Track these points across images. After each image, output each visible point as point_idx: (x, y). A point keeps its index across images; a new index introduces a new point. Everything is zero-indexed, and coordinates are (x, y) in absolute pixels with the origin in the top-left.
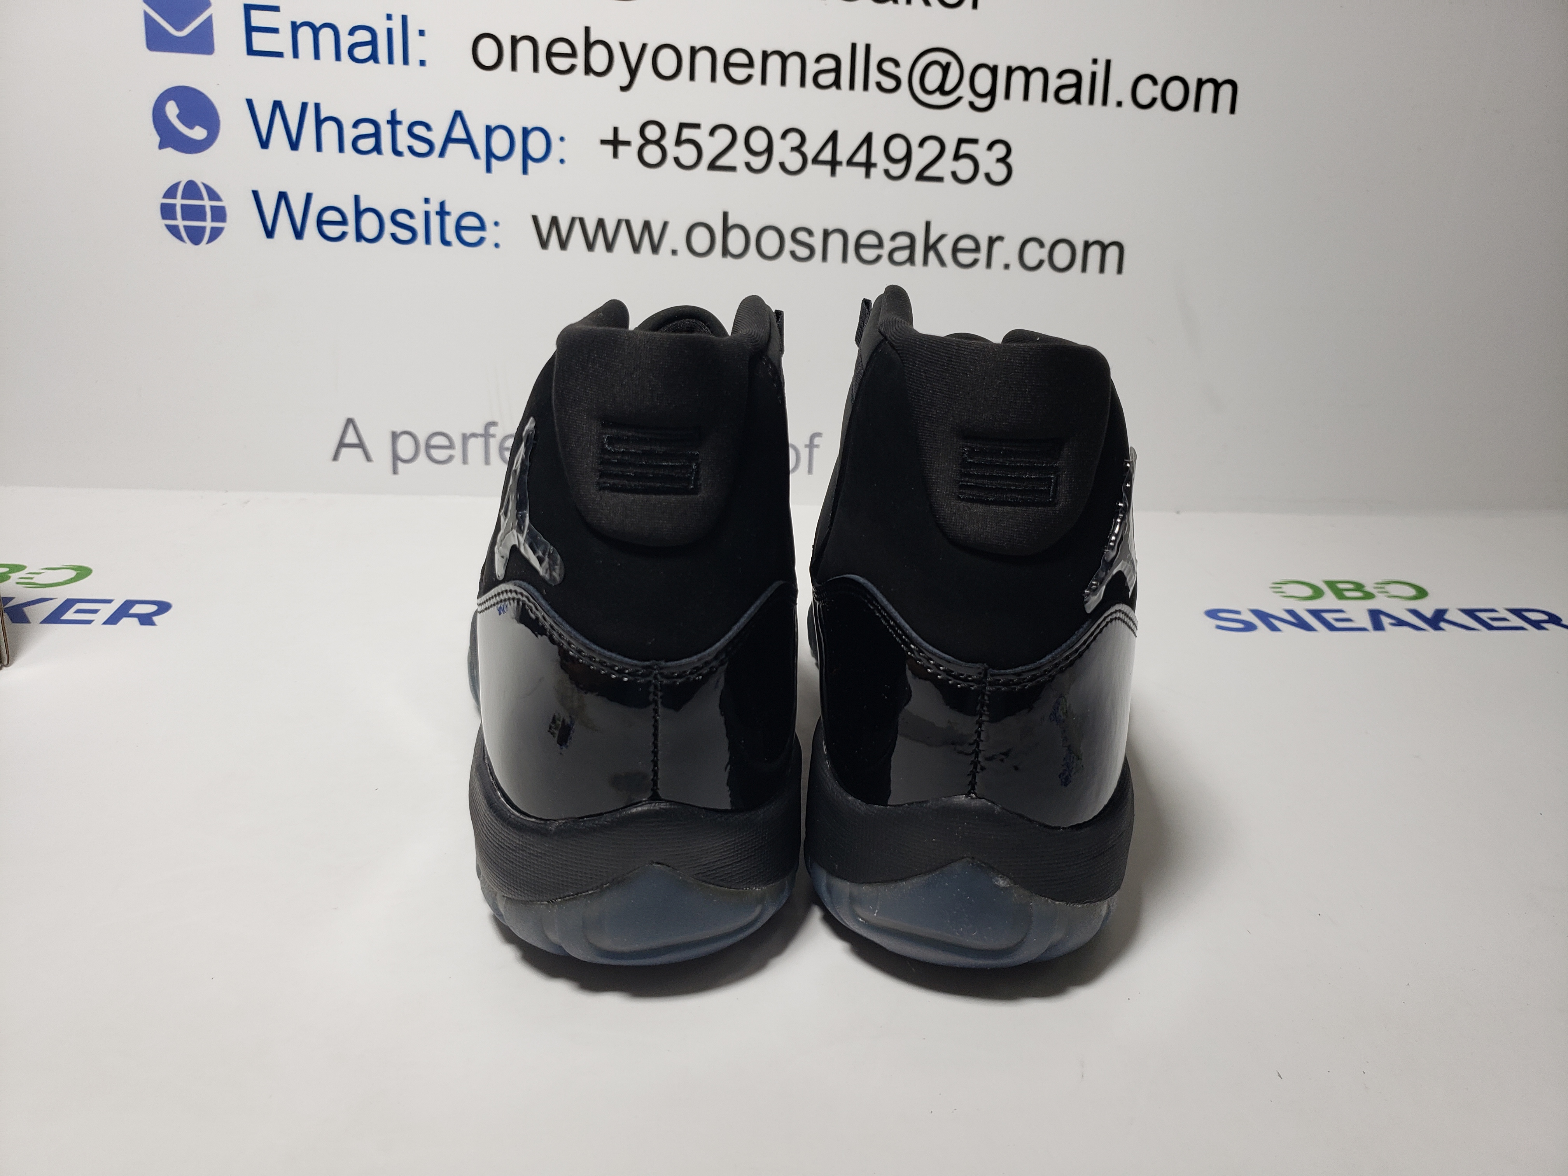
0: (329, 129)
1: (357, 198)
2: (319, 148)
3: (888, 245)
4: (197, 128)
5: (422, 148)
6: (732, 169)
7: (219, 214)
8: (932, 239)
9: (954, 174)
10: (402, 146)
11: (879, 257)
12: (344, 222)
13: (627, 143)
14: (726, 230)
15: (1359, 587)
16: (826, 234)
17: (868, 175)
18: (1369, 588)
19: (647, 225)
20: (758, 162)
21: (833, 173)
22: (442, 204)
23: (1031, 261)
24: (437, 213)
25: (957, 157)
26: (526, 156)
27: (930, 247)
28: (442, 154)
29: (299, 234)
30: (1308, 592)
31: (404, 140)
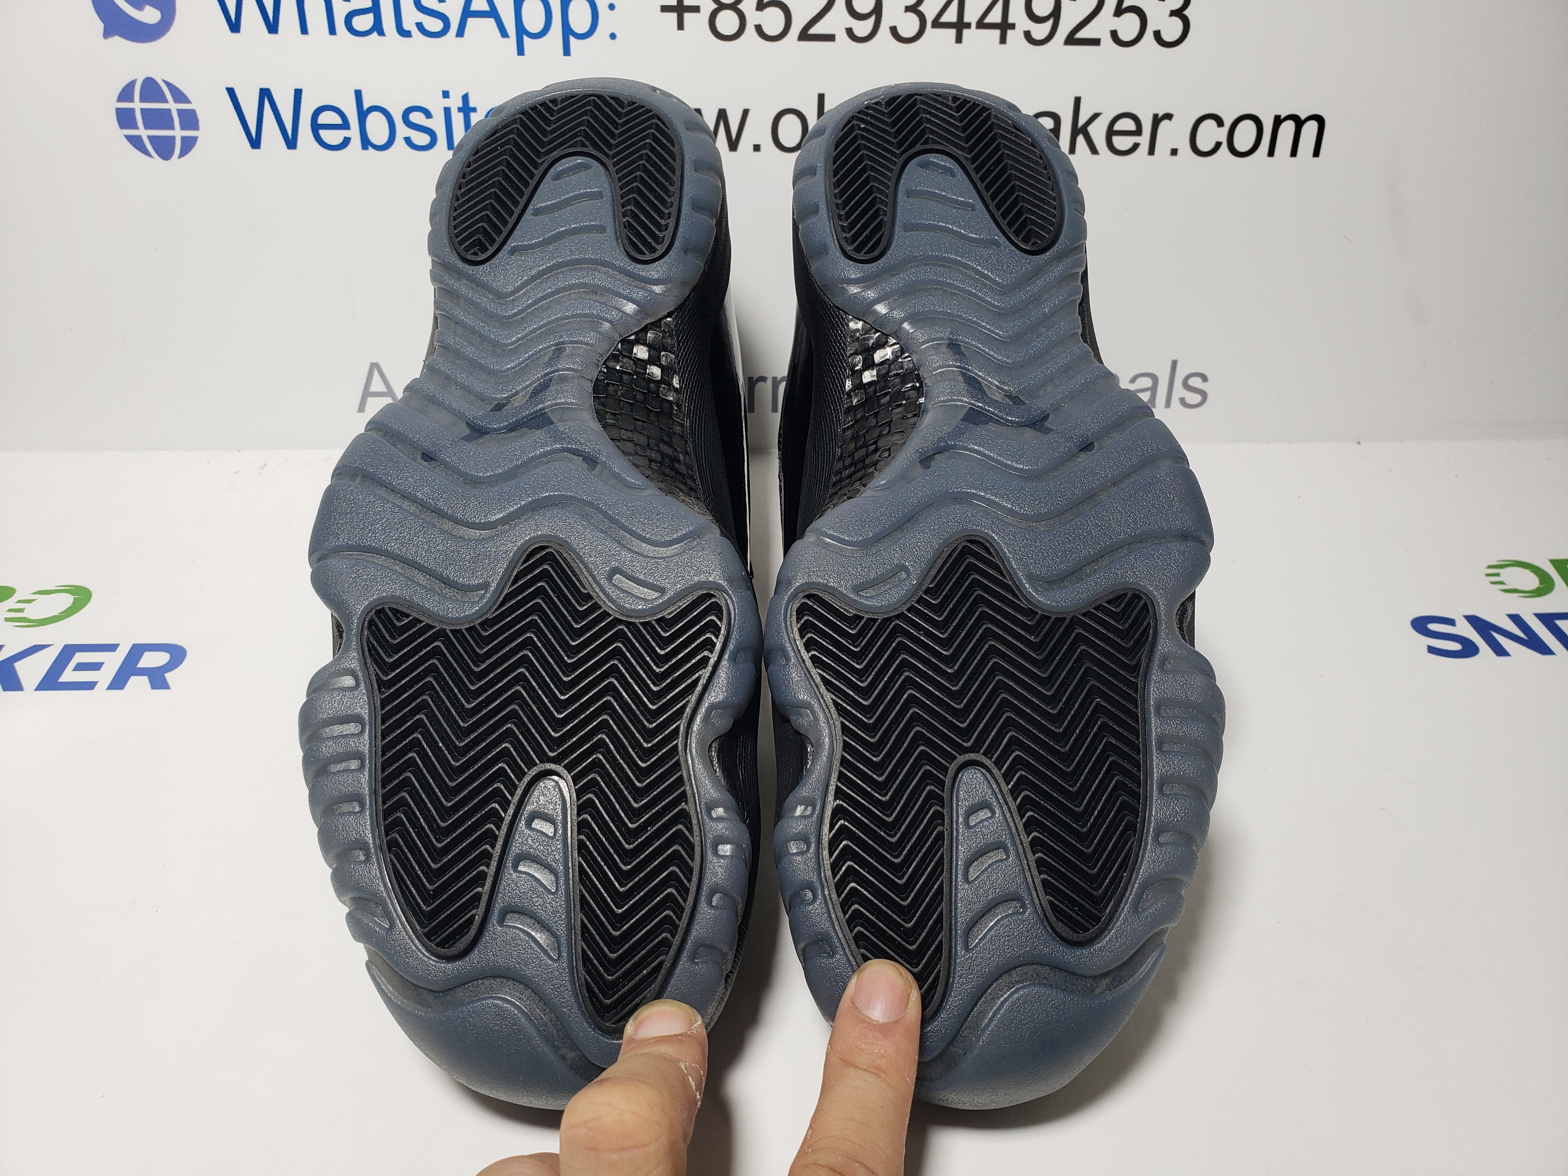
1: (358, 94)
2: (304, 30)
4: (148, 9)
5: (434, 25)
6: (831, 38)
7: (190, 120)
8: (1081, 122)
9: (1114, 34)
10: (408, 24)
12: (345, 125)
13: (696, 9)
17: (1003, 40)
19: (722, 115)
20: (863, 28)
21: (959, 39)
22: (465, 98)
23: (1204, 143)
24: (460, 110)
25: (1119, 11)
26: (567, 31)
27: (1079, 131)
28: (460, 33)
29: (291, 143)
30: (1532, 582)
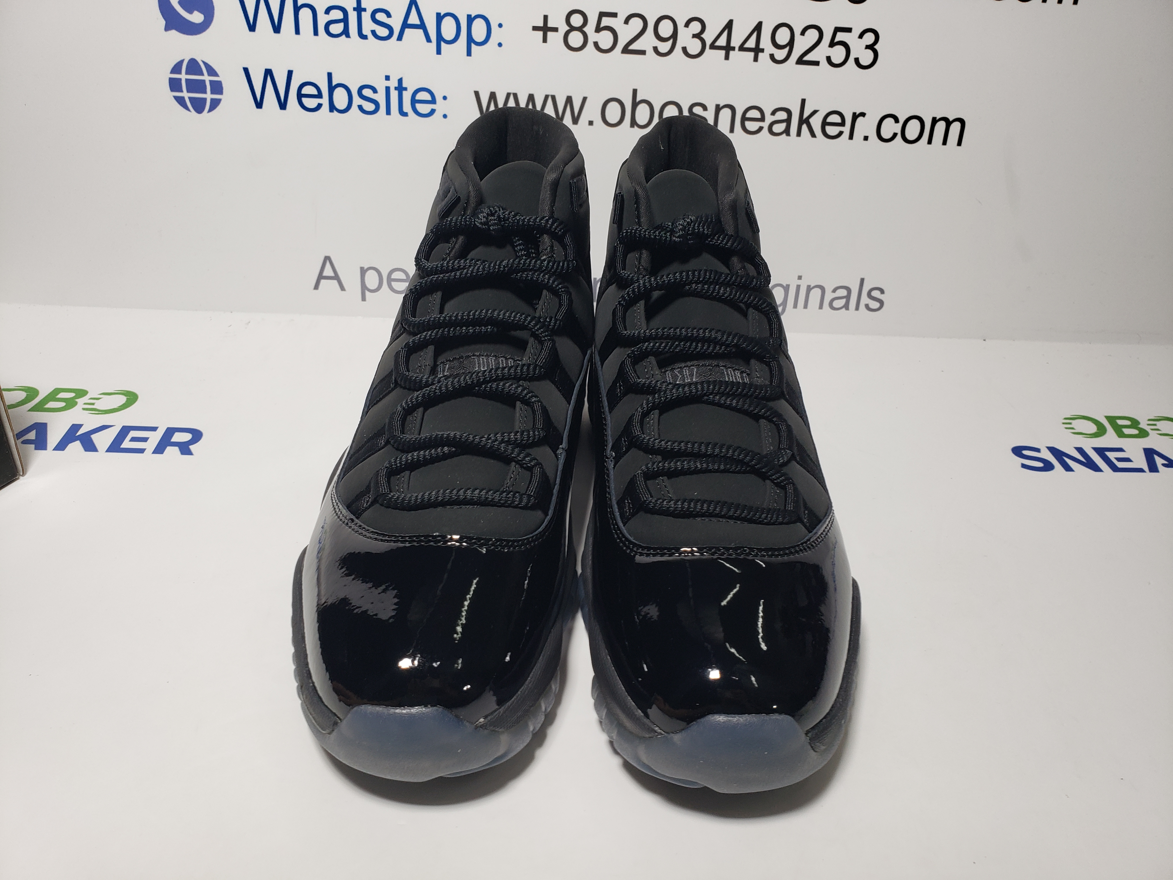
0: (305, 15)
1: (330, 75)
2: (297, 32)
3: (769, 119)
4: (196, 13)
5: (383, 32)
6: (643, 52)
7: (217, 87)
8: (806, 115)
9: (829, 59)
10: (366, 31)
11: (761, 129)
12: (320, 95)
13: (555, 30)
14: (635, 104)
15: (1135, 423)
16: (718, 109)
17: (756, 59)
18: (1143, 425)
19: (569, 100)
20: (664, 47)
21: (727, 57)
22: (400, 81)
23: (886, 133)
24: (396, 88)
25: (832, 44)
26: (470, 40)
27: (804, 121)
28: (400, 38)
29: (283, 106)
30: (1092, 428)
31: (368, 26)
